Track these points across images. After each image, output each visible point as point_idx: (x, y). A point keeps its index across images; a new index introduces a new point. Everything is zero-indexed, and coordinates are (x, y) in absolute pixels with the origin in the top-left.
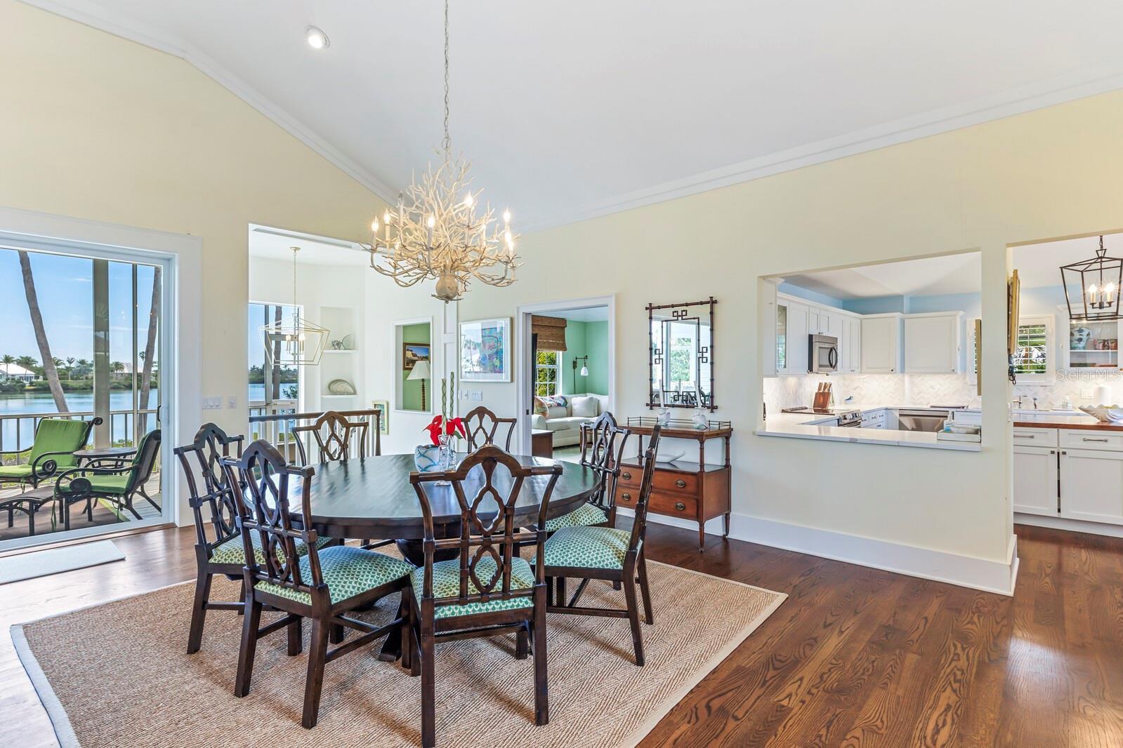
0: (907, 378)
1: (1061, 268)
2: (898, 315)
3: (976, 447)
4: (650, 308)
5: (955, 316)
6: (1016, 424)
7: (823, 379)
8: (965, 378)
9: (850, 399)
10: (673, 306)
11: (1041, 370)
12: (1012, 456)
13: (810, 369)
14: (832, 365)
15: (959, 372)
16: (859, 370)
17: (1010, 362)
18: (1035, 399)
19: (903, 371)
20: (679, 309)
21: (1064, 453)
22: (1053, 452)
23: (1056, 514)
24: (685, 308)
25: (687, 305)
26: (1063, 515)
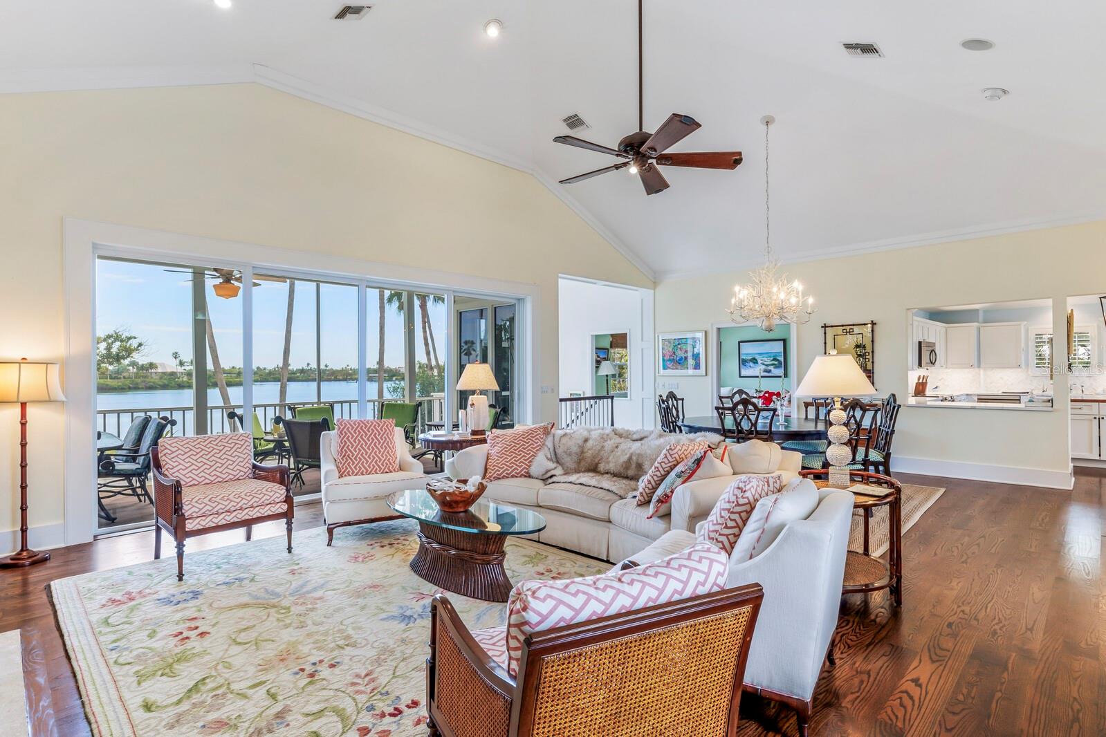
0: (982, 371)
1: (1100, 298)
2: (976, 324)
3: (1050, 409)
4: (825, 327)
5: (1020, 325)
6: (1072, 401)
7: (922, 372)
8: (1027, 371)
9: (936, 388)
10: (843, 326)
11: (1086, 365)
12: (1070, 421)
13: (920, 364)
14: (933, 363)
15: (1023, 365)
16: (945, 367)
17: (1069, 361)
18: (1082, 386)
19: (979, 367)
20: (848, 328)
21: (1103, 418)
22: (1095, 418)
23: (1098, 458)
24: (852, 327)
25: (853, 325)
26: (1102, 458)
